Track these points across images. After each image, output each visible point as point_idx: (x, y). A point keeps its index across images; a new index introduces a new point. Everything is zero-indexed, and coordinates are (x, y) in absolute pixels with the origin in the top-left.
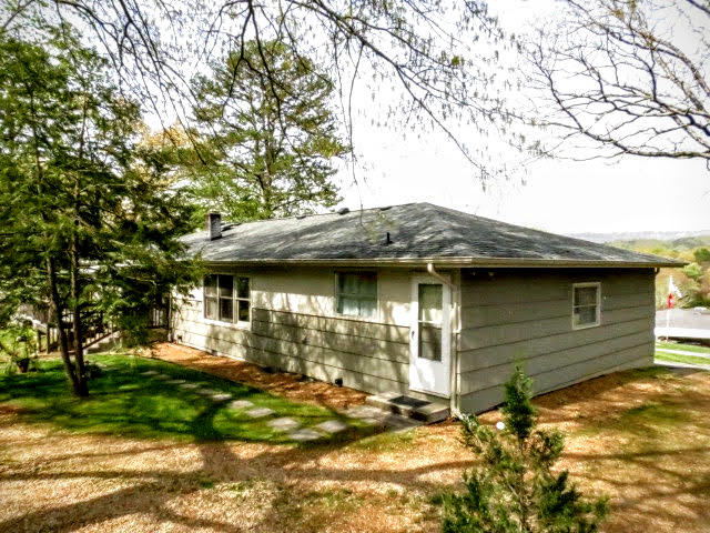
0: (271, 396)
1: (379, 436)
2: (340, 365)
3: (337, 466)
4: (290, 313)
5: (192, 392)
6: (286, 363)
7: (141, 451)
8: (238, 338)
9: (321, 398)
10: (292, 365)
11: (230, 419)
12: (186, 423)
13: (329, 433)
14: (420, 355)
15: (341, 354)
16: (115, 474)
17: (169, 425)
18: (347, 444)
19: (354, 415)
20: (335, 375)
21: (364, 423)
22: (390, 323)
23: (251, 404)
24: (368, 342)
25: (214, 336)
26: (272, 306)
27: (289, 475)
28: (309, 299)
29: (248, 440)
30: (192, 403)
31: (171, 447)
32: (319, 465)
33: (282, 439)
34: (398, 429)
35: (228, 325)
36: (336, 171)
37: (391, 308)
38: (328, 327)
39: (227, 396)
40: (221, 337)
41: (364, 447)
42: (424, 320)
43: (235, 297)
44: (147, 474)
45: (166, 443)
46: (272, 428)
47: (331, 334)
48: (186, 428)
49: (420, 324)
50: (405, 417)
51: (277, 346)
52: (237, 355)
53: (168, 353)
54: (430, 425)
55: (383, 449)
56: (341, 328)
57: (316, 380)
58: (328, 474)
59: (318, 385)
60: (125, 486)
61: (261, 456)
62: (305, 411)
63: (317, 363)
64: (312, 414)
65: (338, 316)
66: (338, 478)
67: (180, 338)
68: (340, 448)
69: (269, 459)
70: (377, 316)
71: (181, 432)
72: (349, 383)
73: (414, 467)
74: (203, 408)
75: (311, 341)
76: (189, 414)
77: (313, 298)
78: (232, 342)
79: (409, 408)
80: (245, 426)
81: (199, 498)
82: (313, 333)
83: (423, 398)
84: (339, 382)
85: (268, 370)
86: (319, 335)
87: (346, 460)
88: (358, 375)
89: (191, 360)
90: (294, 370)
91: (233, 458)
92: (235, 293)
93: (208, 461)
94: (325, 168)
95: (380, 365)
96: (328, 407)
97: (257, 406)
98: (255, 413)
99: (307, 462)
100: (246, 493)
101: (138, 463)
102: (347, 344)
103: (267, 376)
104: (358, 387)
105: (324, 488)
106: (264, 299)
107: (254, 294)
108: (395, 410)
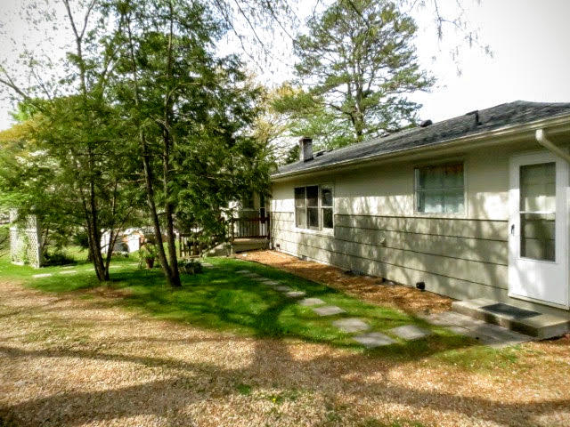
0: (346, 296)
1: (471, 349)
2: (421, 267)
3: (411, 385)
4: (369, 216)
5: (271, 288)
6: (367, 267)
7: (199, 341)
8: (323, 243)
9: (400, 301)
10: (372, 269)
11: (297, 315)
12: (253, 316)
13: (404, 340)
14: (523, 254)
15: (423, 257)
16: (161, 362)
17: (236, 316)
18: (427, 356)
19: (436, 322)
20: (416, 279)
21: (449, 331)
22: (482, 217)
23: (322, 302)
24: (454, 241)
25: (303, 243)
26: (352, 210)
27: (345, 389)
28: (388, 200)
29: (308, 339)
30: (266, 298)
31: (228, 339)
32: (386, 380)
33: (347, 341)
34: (496, 342)
35: (314, 232)
36: (421, 106)
37: (482, 200)
38: (408, 227)
39: (301, 293)
40: (309, 243)
41: (450, 361)
42: (527, 210)
43: (320, 206)
44: (190, 366)
45: (226, 334)
46: (337, 328)
47: (410, 235)
48: (251, 321)
49: (522, 216)
50: (504, 328)
51: (358, 250)
52: (323, 259)
53: (266, 258)
54: (541, 341)
55: (476, 368)
56: (423, 227)
57: (396, 284)
58: (398, 395)
59: (397, 288)
60: (161, 377)
61: (318, 360)
62: (379, 313)
63: (396, 265)
64: (387, 316)
65: (419, 215)
66: (410, 402)
67: (278, 246)
68: (416, 360)
69: (325, 365)
70: (465, 211)
71: (244, 325)
72: (433, 286)
73: (527, 400)
74: (274, 303)
75: (390, 244)
76: (259, 307)
77: (391, 199)
78: (319, 248)
79: (510, 318)
80: (310, 324)
81: (226, 406)
82: (392, 234)
83: (528, 308)
84: (421, 286)
85: (349, 273)
86: (398, 236)
87: (424, 377)
88: (443, 278)
89: (283, 264)
90: (374, 274)
91: (287, 358)
92: (320, 202)
93: (258, 360)
94: (411, 104)
95: (469, 267)
96: (406, 311)
97: (330, 304)
98: (324, 311)
99: (371, 374)
100: (284, 407)
101: (187, 354)
102: (429, 244)
103: (346, 278)
104: (442, 292)
105: (388, 416)
106: (345, 204)
107: (336, 200)
108: (491, 320)
